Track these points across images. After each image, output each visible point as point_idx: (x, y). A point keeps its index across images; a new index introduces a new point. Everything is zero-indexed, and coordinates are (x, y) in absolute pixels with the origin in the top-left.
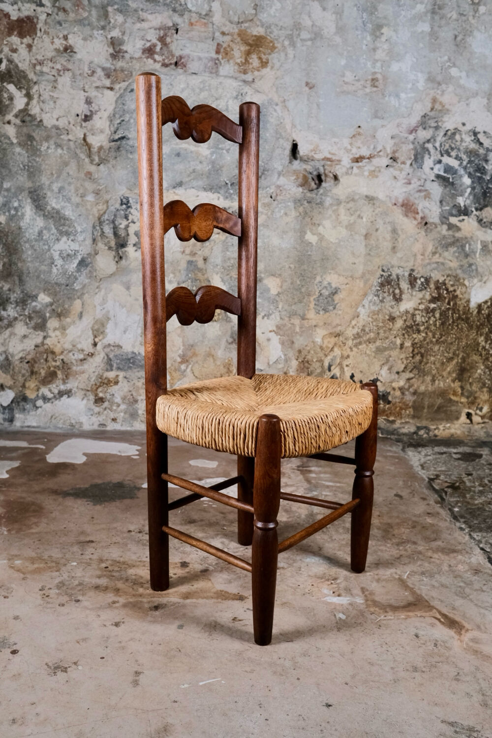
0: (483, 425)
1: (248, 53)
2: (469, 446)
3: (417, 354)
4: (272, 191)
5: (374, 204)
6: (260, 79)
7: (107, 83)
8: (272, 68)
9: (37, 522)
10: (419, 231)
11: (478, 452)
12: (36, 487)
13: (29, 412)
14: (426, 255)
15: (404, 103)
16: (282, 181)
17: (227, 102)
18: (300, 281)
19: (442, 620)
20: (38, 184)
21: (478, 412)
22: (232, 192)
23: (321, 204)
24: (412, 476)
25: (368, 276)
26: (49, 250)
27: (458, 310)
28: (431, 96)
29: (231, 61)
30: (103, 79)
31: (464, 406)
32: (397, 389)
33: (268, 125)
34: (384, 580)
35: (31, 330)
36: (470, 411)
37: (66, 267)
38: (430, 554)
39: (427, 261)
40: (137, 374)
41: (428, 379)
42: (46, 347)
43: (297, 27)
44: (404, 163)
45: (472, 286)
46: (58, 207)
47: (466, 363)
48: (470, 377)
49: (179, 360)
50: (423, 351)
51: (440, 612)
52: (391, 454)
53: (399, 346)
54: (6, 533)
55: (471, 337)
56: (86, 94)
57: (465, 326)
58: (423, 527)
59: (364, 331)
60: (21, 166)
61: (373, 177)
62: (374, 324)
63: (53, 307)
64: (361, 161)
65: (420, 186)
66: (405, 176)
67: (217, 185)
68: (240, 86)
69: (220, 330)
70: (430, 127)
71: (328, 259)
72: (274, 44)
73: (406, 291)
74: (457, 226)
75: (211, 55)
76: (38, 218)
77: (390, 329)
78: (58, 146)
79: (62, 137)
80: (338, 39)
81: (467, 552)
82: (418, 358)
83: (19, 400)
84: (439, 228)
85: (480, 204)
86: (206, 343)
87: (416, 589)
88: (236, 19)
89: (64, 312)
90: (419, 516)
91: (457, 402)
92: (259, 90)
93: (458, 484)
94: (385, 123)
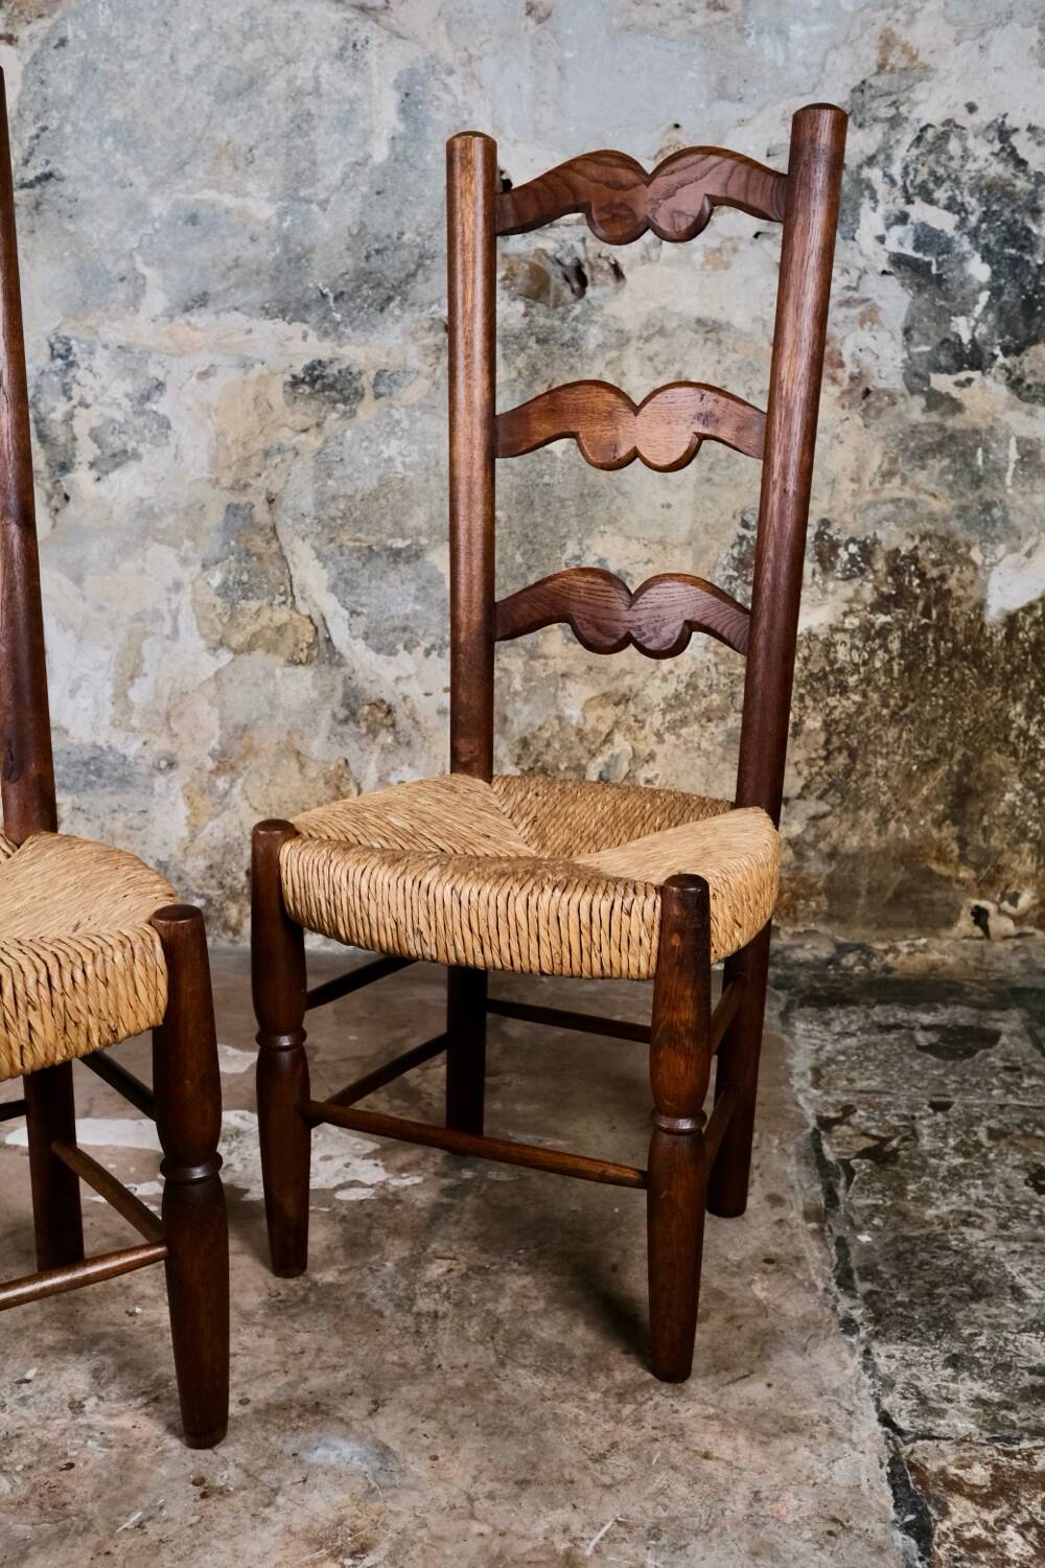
0: (1018, 942)
2: (972, 1005)
3: (839, 750)
5: (719, 342)
10: (845, 414)
11: (990, 1025)
14: (866, 481)
15: (801, 52)
17: (317, 67)
18: (523, 555)
21: (1006, 905)
22: (338, 316)
23: (574, 343)
25: (704, 540)
27: (953, 632)
28: (877, 30)
31: (968, 890)
32: (782, 845)
33: (429, 130)
36: (984, 904)
39: (869, 497)
40: (108, 799)
41: (869, 816)
45: (992, 565)
47: (974, 774)
48: (983, 812)
49: (211, 764)
50: (854, 741)
53: (789, 729)
55: (988, 704)
57: (970, 673)
59: (695, 688)
61: (716, 268)
62: (722, 668)
65: (848, 288)
67: (298, 301)
68: (349, 21)
69: (315, 686)
70: (875, 120)
71: (597, 495)
73: (808, 580)
74: (953, 400)
82: (841, 760)
84: (901, 406)
85: (1014, 335)
86: (280, 719)
91: (948, 879)
92: (403, 32)
93: (894, 1143)
94: (747, 112)
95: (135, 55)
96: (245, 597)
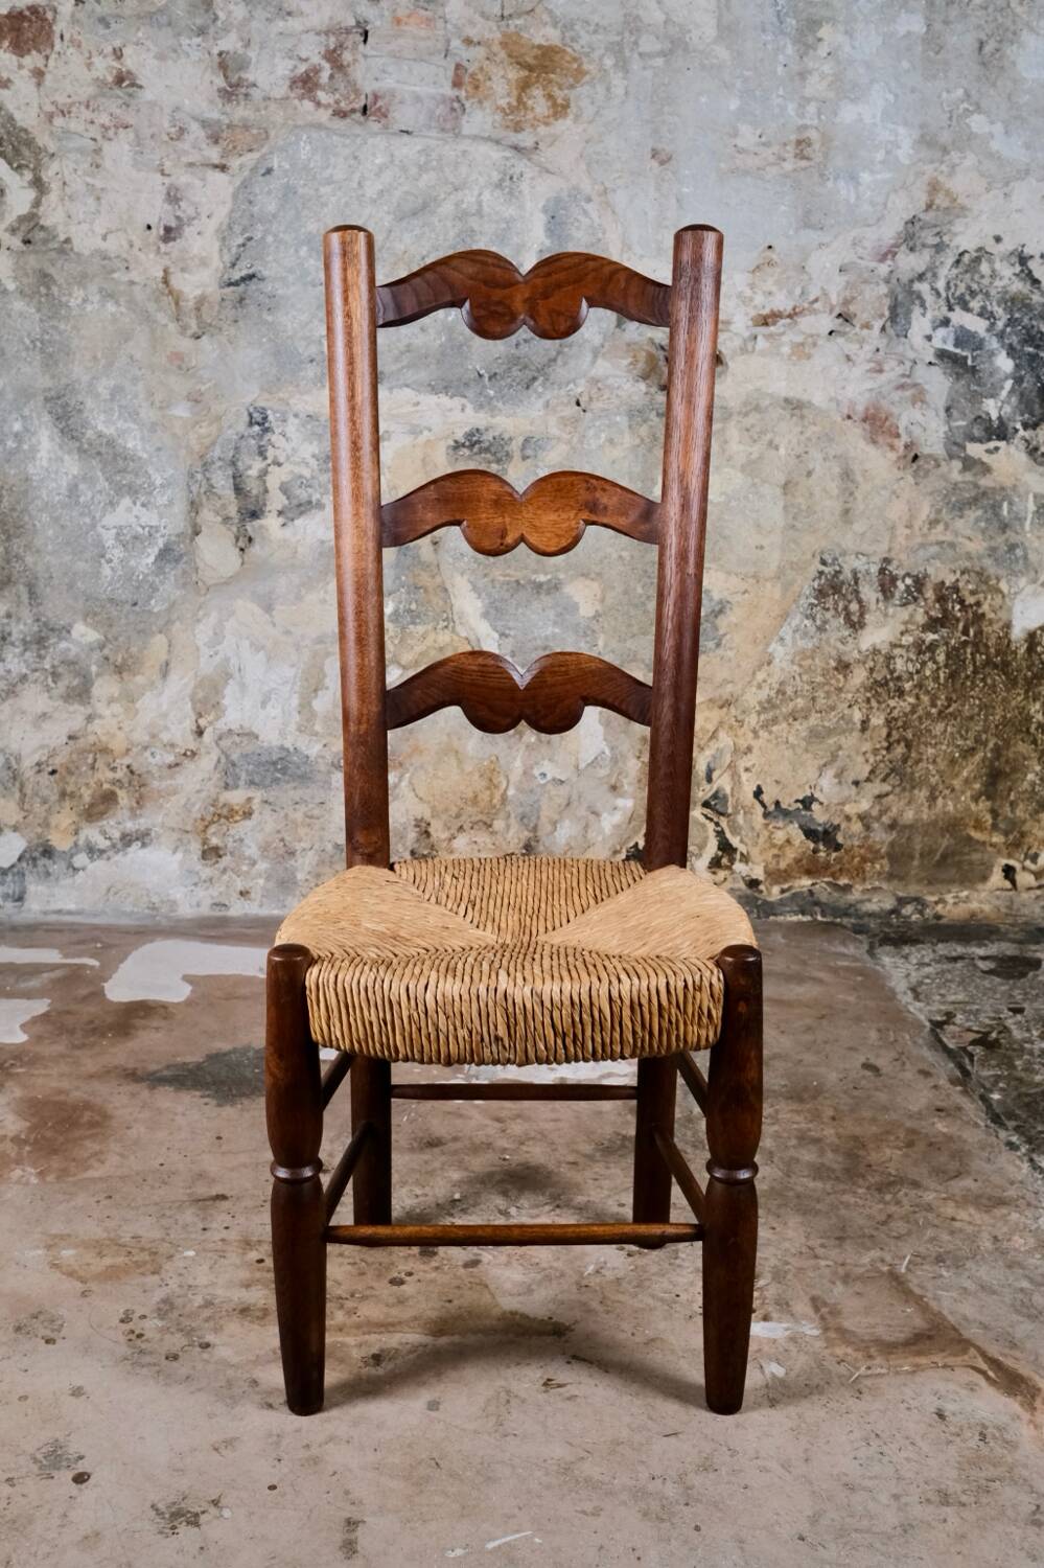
0: (1038, 892)
1: (524, 86)
2: (1014, 941)
3: (898, 742)
4: (579, 390)
5: (802, 417)
6: (551, 144)
7: (214, 154)
8: (577, 118)
9: (101, 1152)
10: (901, 474)
11: (1030, 954)
12: (90, 1064)
13: (57, 879)
14: (916, 528)
15: (868, 194)
16: (602, 367)
17: (480, 194)
18: (644, 587)
19: (991, 1374)
20: (64, 381)
21: (1028, 863)
22: (492, 393)
24: (894, 1017)
25: (790, 575)
26: (93, 526)
27: (986, 647)
28: (926, 178)
29: (486, 104)
30: (204, 146)
31: (999, 852)
32: (854, 819)
34: (859, 1278)
35: (60, 702)
36: (1012, 862)
37: (133, 563)
38: (949, 1210)
39: (919, 540)
40: (291, 793)
41: (922, 794)
42: (92, 739)
43: (633, 25)
44: (867, 326)
45: (1016, 594)
46: (109, 431)
47: (1003, 759)
48: (1010, 790)
50: (910, 736)
51: (984, 1354)
52: (846, 964)
53: (859, 726)
54: (34, 1180)
55: (1014, 703)
56: (167, 181)
57: (1000, 679)
58: (931, 1144)
59: (784, 693)
60: (27, 341)
61: (799, 358)
62: (805, 678)
63: (106, 651)
64: (774, 324)
65: (903, 376)
66: (869, 355)
67: (460, 380)
68: (507, 159)
70: (924, 246)
72: (580, 65)
73: (873, 606)
74: (983, 463)
75: (441, 91)
76: (66, 457)
77: (840, 690)
78: (108, 295)
79: (116, 275)
80: (722, 53)
81: (1029, 1205)
82: (900, 750)
83: (36, 854)
84: (944, 468)
85: (1031, 414)
87: (929, 1299)
88: (497, 10)
89: (130, 662)
90: (920, 1116)
91: (984, 843)
92: (549, 166)
93: (994, 1035)
94: (826, 240)
95: (329, 181)
96: (414, 623)
